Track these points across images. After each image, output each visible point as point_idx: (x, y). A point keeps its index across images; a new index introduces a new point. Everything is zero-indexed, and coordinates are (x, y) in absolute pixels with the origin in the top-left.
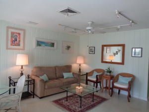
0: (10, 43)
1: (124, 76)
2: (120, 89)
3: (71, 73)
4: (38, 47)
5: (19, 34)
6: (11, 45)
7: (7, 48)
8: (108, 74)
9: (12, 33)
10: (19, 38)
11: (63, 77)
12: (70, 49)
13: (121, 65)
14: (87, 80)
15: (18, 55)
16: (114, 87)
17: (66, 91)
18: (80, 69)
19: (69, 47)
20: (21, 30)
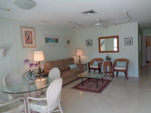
0: (25, 41)
1: (120, 61)
2: (118, 71)
3: (75, 64)
4: (47, 44)
5: (31, 32)
6: (26, 43)
7: (23, 47)
8: (108, 61)
9: (26, 32)
10: (31, 36)
11: (70, 69)
12: (70, 43)
13: (117, 53)
14: (90, 69)
15: (35, 52)
16: (114, 70)
17: (81, 77)
18: (80, 60)
19: (68, 42)
20: (32, 28)
